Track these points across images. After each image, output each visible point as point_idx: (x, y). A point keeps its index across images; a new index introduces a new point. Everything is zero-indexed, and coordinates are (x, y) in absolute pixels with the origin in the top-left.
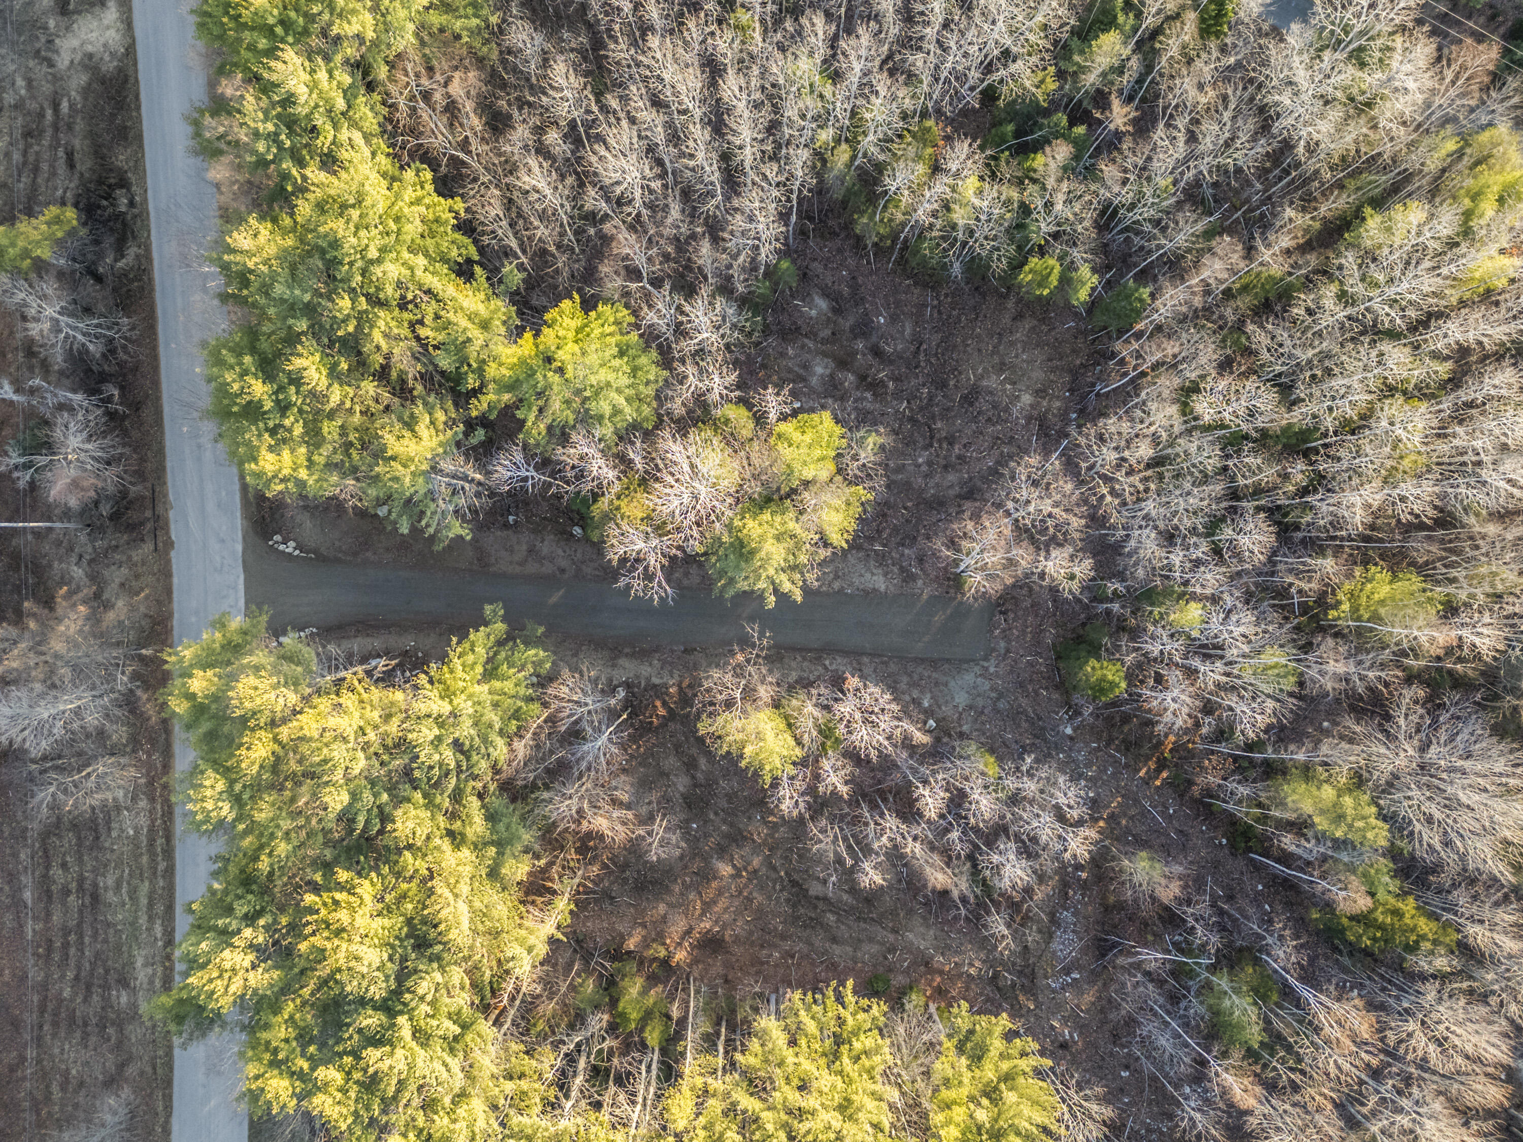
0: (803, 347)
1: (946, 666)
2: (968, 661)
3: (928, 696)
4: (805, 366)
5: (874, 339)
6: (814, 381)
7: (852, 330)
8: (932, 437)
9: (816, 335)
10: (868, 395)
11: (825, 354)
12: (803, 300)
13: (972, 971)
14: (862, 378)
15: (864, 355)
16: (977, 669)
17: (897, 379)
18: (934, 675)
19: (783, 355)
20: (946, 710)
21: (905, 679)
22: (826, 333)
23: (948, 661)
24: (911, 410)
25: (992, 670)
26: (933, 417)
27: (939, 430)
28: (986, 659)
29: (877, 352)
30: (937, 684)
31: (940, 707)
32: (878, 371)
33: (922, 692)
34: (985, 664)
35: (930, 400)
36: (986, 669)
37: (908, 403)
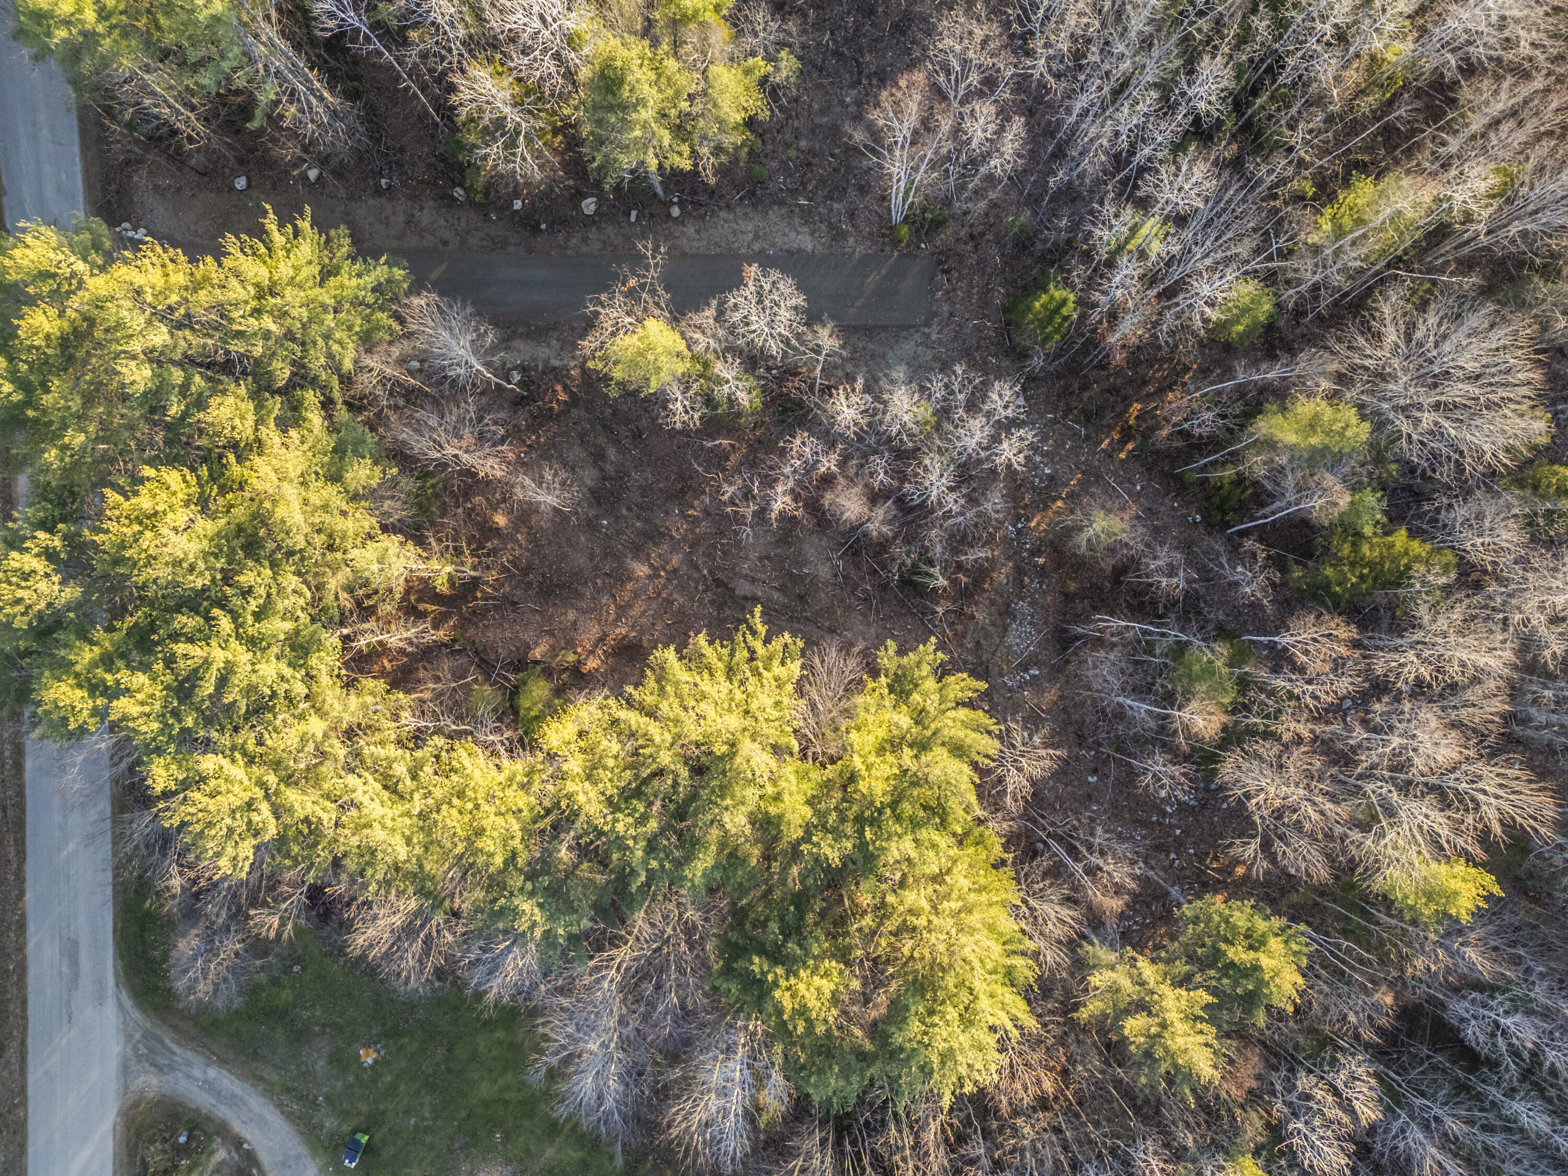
1: (883, 334)
2: (907, 328)
3: (864, 369)
8: (860, 73)
14: (779, 7)
16: (917, 337)
17: (818, 8)
18: (870, 345)
23: (885, 328)
24: (835, 42)
25: (934, 336)
26: (861, 50)
27: (868, 64)
28: (927, 324)
30: (873, 356)
31: (877, 383)
33: (856, 366)
34: (927, 330)
35: (857, 30)
36: (928, 336)
37: (832, 33)
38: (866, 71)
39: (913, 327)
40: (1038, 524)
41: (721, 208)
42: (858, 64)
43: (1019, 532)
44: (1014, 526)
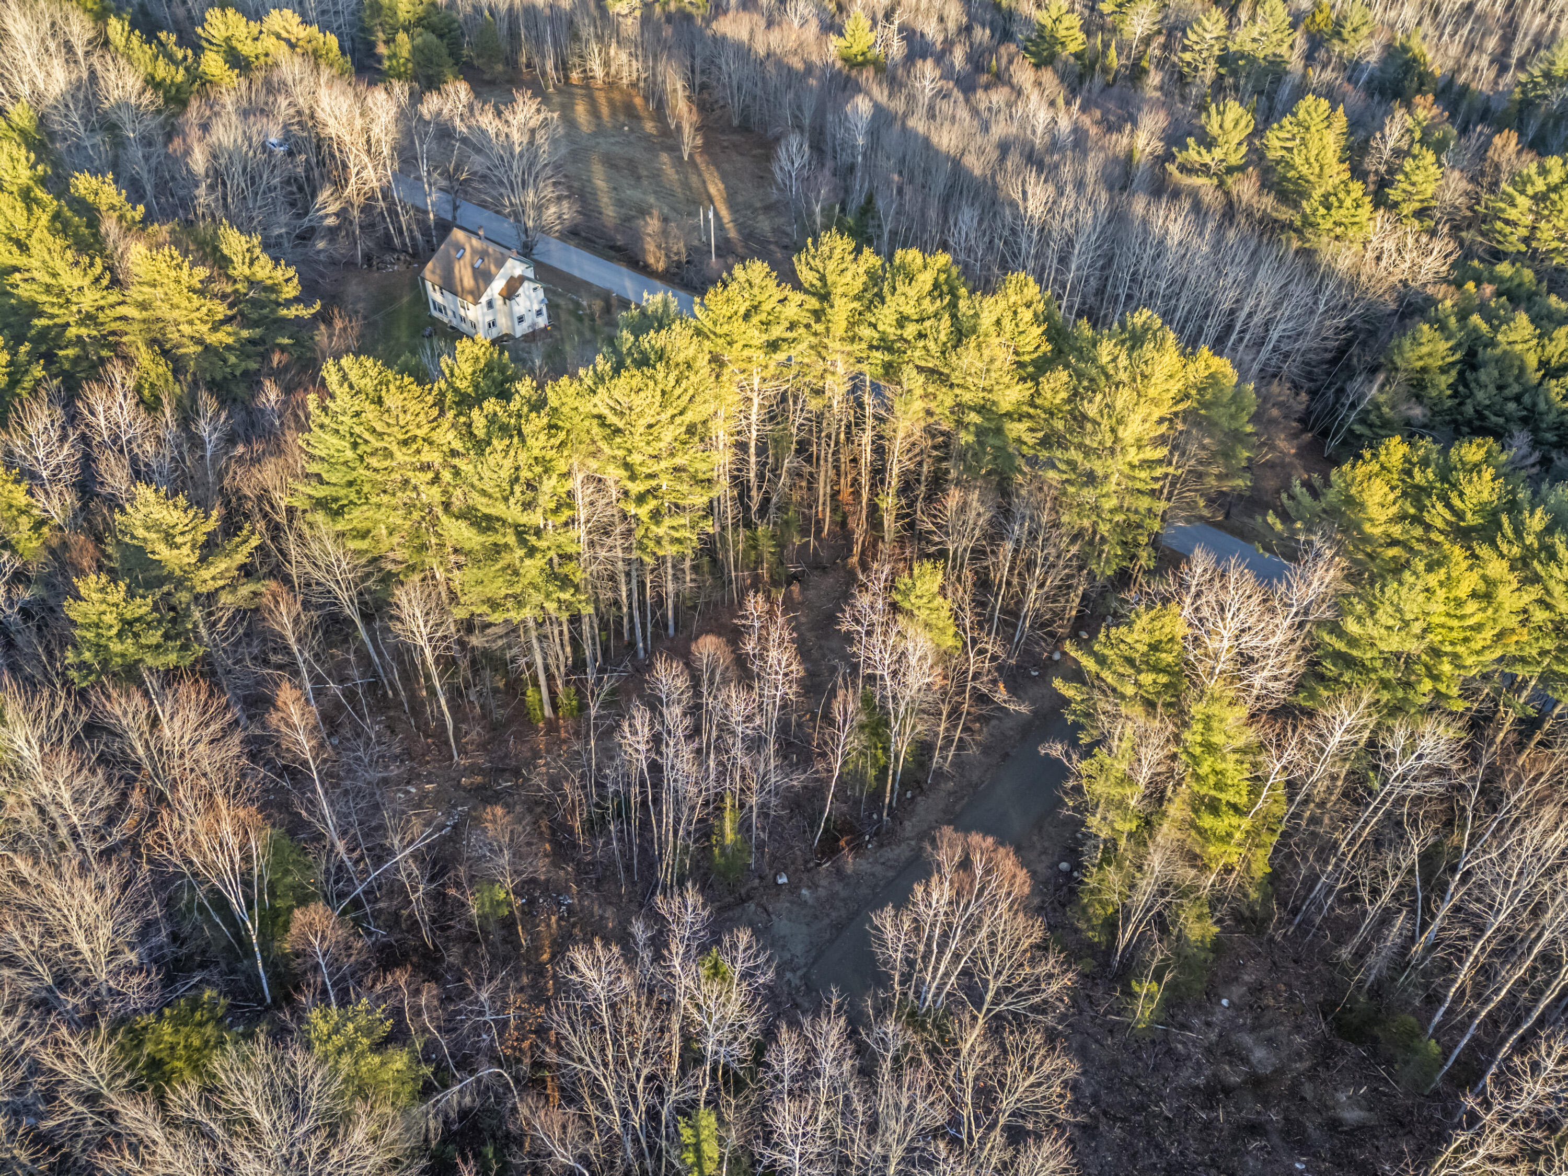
0: (1299, 1055)
1: (827, 936)
2: (815, 960)
3: (810, 902)
4: (1270, 1041)
5: (1276, 1139)
6: (1248, 1040)
7: (1301, 1124)
8: (1105, 1113)
9: (1310, 1079)
10: (1201, 1081)
11: (1279, 1072)
12: (1363, 1096)
13: (541, 762)
14: (1228, 1090)
15: (1258, 1113)
16: (802, 961)
17: (1207, 1126)
18: (827, 921)
19: (1298, 1028)
20: (783, 904)
21: (843, 894)
22: (1308, 1090)
23: (831, 941)
24: (1156, 1116)
25: (789, 975)
26: (1131, 1132)
27: (1112, 1128)
28: (805, 977)
29: (1255, 1129)
30: (816, 917)
31: (792, 902)
32: (1227, 1113)
33: (818, 899)
34: (799, 973)
35: (1157, 1146)
36: (794, 971)
37: (1167, 1118)
38: (1103, 1120)
39: (813, 963)
40: (549, 926)
41: (1043, 902)
42: (1115, 1119)
43: (560, 904)
44: (569, 905)
